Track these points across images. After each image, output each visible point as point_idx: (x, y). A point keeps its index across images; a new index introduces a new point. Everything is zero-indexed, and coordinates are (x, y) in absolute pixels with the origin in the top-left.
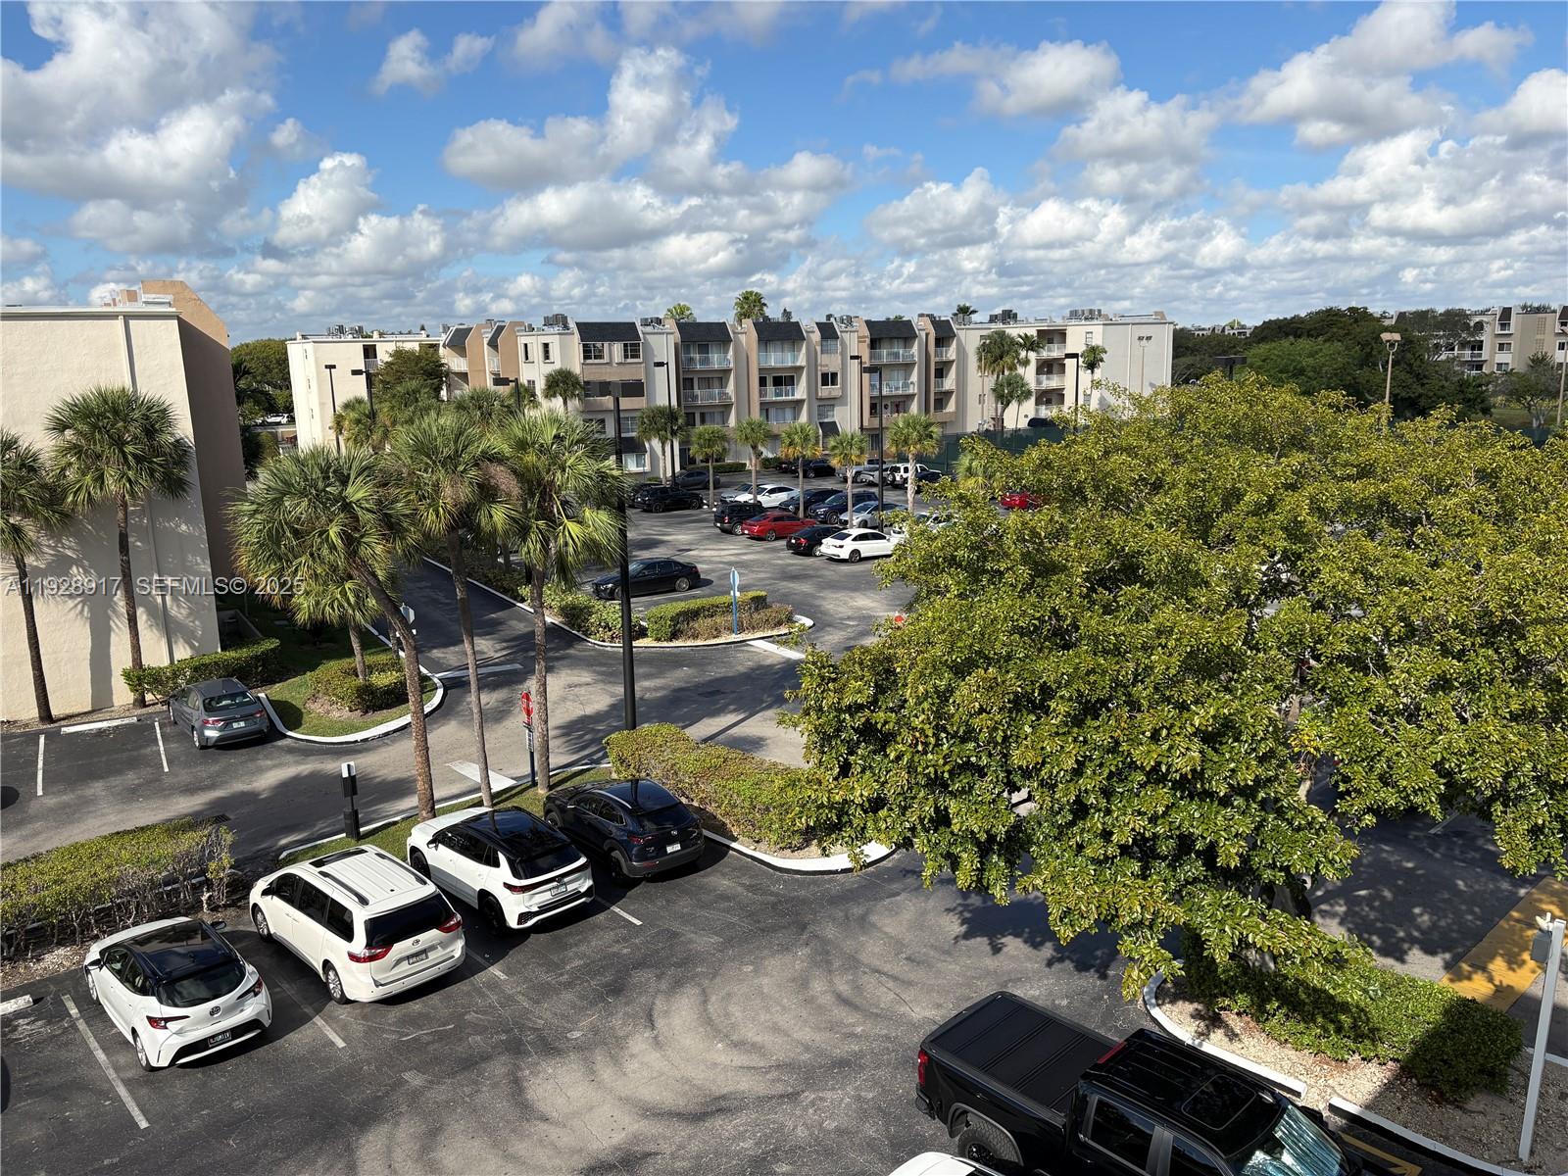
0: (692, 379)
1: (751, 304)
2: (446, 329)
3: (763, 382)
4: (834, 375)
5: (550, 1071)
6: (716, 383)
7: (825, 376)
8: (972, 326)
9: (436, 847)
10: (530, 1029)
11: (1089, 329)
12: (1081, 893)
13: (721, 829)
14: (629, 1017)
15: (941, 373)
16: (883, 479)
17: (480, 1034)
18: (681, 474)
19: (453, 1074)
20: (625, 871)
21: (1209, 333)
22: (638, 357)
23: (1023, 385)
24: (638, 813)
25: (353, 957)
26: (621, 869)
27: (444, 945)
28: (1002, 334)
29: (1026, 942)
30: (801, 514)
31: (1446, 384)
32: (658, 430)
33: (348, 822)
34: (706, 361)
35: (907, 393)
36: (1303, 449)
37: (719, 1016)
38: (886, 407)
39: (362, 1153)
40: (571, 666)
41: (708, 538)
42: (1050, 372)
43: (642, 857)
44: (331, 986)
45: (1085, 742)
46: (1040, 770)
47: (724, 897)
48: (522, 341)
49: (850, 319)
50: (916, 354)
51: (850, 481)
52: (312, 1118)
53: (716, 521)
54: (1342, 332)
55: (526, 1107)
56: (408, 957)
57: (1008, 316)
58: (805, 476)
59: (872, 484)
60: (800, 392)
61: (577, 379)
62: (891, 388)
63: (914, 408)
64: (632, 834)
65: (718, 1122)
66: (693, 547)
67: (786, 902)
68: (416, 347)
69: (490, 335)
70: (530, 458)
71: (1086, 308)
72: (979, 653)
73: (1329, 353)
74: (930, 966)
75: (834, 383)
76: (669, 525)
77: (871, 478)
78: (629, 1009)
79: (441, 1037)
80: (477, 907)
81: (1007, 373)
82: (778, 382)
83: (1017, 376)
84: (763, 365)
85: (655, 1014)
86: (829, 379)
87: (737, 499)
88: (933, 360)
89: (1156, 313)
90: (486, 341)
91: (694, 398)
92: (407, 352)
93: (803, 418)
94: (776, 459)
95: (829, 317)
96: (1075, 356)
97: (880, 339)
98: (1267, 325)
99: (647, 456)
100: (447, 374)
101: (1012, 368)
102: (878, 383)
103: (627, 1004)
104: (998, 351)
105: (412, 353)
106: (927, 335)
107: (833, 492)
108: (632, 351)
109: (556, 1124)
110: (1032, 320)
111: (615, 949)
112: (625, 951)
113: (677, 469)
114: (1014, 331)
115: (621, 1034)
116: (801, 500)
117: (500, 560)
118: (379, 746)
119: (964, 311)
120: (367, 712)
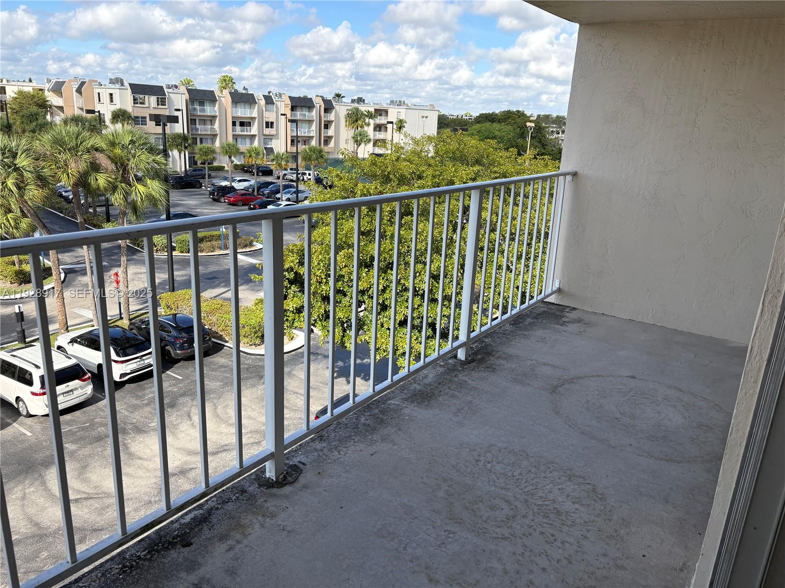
0: (195, 120)
1: (227, 82)
2: (49, 81)
3: (234, 124)
4: (272, 123)
5: (141, 440)
6: (209, 122)
7: (267, 123)
8: (342, 104)
9: (73, 345)
10: (129, 423)
11: (399, 110)
12: (383, 340)
13: (220, 338)
14: (179, 416)
15: (327, 127)
16: (298, 179)
17: (104, 426)
18: (189, 170)
19: (92, 444)
20: (173, 355)
21: (455, 117)
22: (165, 105)
23: (367, 136)
24: (178, 328)
25: (34, 394)
26: (171, 354)
27: (82, 387)
28: (357, 109)
29: (362, 379)
30: (256, 193)
31: (554, 149)
32: (177, 146)
33: (19, 335)
34: (203, 110)
35: (310, 135)
36: (480, 165)
37: (222, 414)
38: (299, 142)
39: (48, 477)
40: (135, 264)
41: (206, 203)
42: (380, 130)
43: (182, 348)
44: (21, 409)
45: (387, 280)
46: (369, 291)
47: (222, 366)
48: (96, 91)
49: (280, 95)
50: (314, 115)
51: (281, 178)
52: (19, 465)
53: (210, 194)
54: (513, 122)
55: (131, 454)
56: (63, 393)
57: (360, 100)
58: (257, 175)
59: (292, 181)
60: (254, 130)
61: (130, 114)
62: (303, 131)
63: (314, 143)
64: (176, 338)
65: (224, 454)
66: (198, 207)
67: (253, 367)
68: (30, 89)
69: (77, 86)
70: (118, 151)
71: (398, 100)
72: (344, 242)
73: (506, 130)
74: (320, 390)
75: (272, 127)
76: (184, 196)
77: (292, 178)
78: (178, 413)
79: (83, 429)
80: (96, 372)
81: (359, 129)
82: (242, 124)
83: (364, 131)
84: (235, 115)
85: (192, 415)
86: (269, 125)
87: (221, 184)
88: (323, 119)
89: (431, 105)
90: (74, 90)
91: (197, 130)
92: (25, 92)
93: (256, 144)
94: (241, 165)
95: (269, 92)
96: (392, 123)
97: (296, 106)
98: (482, 116)
99: (171, 159)
100: (51, 107)
101: (362, 127)
102: (295, 129)
103: (177, 411)
104: (355, 118)
105: (29, 93)
106: (320, 106)
107: (272, 183)
108: (162, 102)
109: (146, 460)
110: (372, 104)
111: (170, 389)
112: (175, 390)
113: (188, 167)
114: (363, 108)
115: (175, 423)
116: (256, 186)
117: (91, 210)
118: (30, 301)
119: (338, 95)
120: (21, 284)
